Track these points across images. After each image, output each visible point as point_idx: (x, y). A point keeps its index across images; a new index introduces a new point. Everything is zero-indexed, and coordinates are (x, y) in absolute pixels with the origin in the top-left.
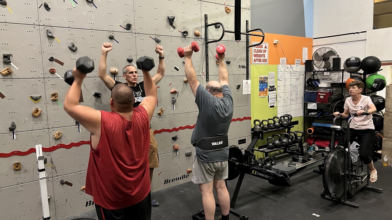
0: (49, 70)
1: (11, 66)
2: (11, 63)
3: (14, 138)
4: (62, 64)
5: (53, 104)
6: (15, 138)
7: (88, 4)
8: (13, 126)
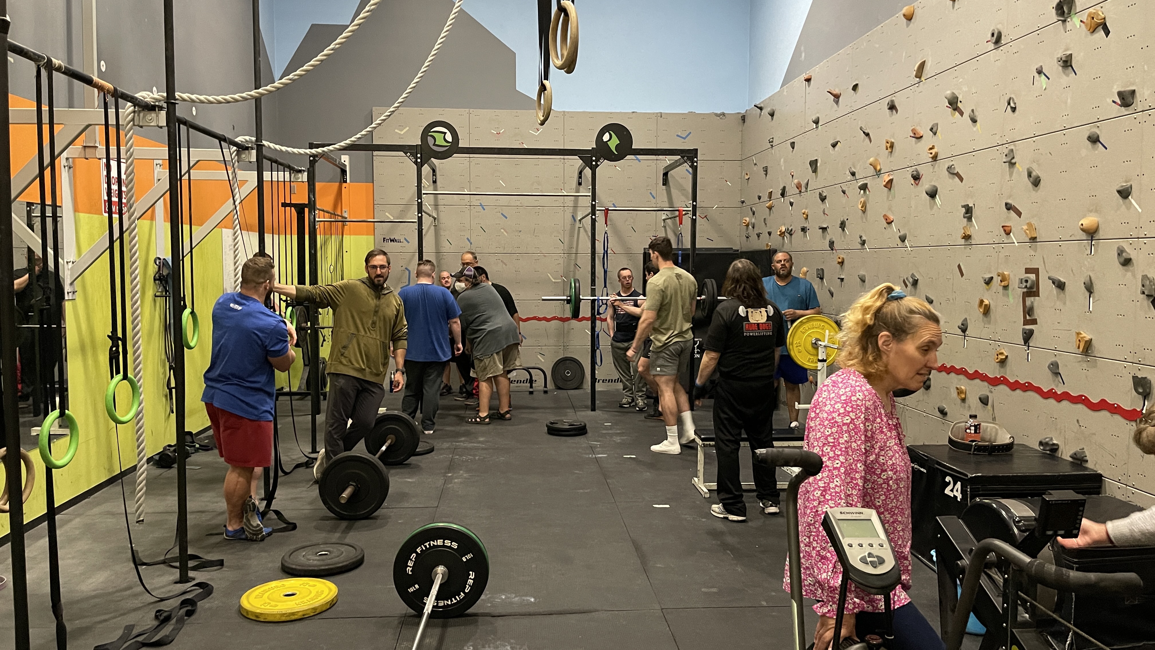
2: (973, 220)
4: (1019, 214)
5: (1004, 295)
6: (965, 347)
7: (1064, 73)
8: (962, 324)
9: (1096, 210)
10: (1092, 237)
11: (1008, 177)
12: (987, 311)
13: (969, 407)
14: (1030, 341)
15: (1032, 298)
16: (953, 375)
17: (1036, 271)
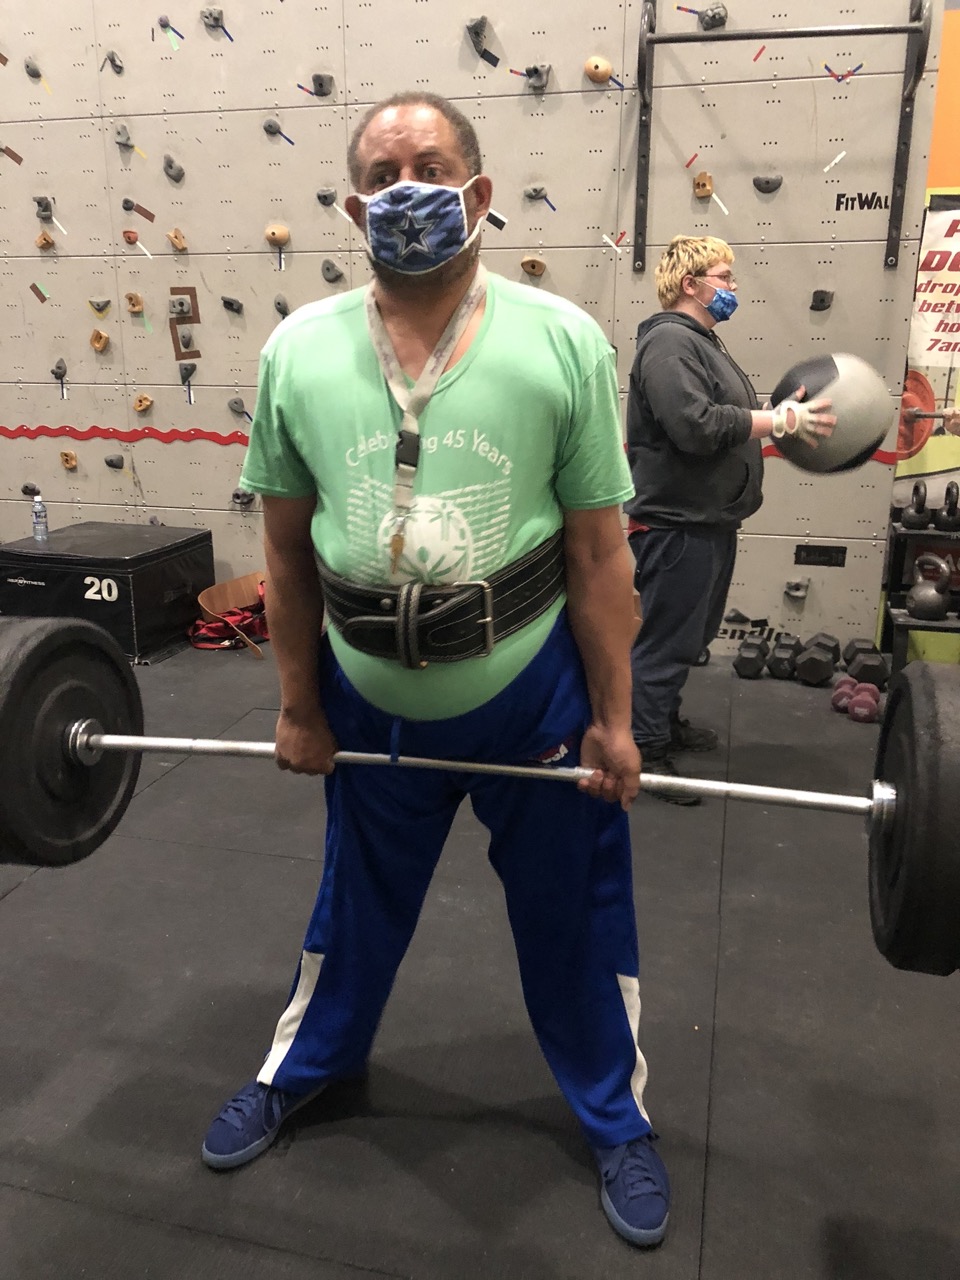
0: (123, 234)
1: (54, 226)
2: (54, 219)
4: (150, 216)
5: (135, 324)
6: (65, 397)
7: (210, 34)
8: (59, 368)
9: (285, 217)
10: (280, 249)
11: (119, 164)
12: (102, 346)
13: (86, 476)
14: (190, 379)
15: (188, 326)
16: (43, 440)
17: (191, 292)
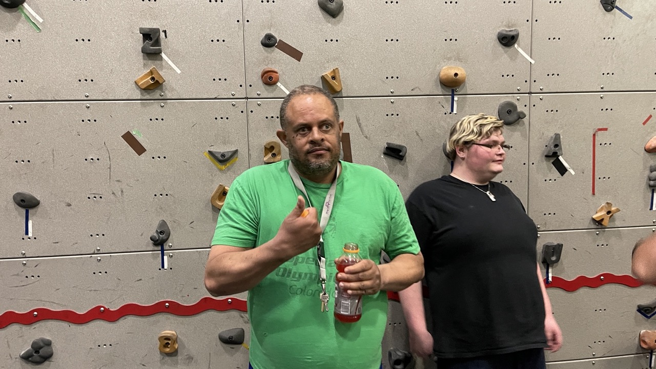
0: (260, 74)
1: (164, 64)
2: (163, 55)
3: (163, 267)
4: (297, 55)
6: (166, 267)
